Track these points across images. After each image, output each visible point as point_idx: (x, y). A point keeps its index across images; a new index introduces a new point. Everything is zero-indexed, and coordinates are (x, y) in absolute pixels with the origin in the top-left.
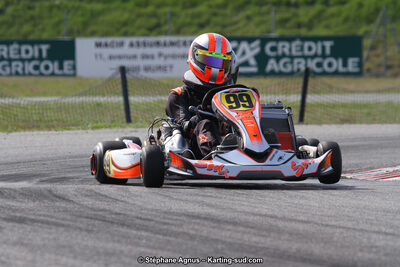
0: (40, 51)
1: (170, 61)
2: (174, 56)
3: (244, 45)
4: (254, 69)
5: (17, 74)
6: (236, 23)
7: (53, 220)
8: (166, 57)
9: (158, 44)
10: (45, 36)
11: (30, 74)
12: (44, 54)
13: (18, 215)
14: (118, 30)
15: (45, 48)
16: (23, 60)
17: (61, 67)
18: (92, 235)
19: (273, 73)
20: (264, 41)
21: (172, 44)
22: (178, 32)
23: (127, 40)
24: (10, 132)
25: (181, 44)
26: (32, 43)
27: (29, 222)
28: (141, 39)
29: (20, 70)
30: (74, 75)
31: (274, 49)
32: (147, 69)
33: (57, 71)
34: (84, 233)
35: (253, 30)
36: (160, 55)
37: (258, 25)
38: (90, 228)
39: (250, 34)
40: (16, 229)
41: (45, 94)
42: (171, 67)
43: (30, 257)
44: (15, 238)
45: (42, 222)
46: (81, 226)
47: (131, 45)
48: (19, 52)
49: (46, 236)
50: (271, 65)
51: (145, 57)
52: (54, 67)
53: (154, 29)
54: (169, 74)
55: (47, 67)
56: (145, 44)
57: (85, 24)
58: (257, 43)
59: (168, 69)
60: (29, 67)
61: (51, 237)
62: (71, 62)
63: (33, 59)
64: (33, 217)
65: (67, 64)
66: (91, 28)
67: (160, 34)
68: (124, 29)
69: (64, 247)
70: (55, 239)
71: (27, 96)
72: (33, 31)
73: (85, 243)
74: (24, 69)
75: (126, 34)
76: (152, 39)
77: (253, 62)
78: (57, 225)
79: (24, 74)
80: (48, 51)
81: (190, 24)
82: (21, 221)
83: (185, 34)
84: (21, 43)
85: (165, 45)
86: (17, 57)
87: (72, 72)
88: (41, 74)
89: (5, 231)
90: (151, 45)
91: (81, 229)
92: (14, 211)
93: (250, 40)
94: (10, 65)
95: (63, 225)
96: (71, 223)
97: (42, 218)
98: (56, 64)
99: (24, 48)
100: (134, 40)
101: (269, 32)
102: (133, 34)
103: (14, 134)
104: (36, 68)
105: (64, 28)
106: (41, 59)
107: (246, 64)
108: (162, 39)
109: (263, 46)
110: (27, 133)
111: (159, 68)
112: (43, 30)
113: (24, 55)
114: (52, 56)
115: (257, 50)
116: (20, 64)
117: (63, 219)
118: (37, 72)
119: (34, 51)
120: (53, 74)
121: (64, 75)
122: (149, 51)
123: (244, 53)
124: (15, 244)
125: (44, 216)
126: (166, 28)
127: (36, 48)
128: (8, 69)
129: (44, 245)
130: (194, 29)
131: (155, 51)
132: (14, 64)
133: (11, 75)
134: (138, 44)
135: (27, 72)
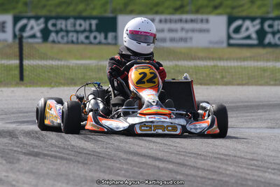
0: (91, 25)
1: (190, 34)
2: (193, 31)
3: (248, 23)
4: (255, 42)
5: (73, 42)
6: (242, 6)
7: (61, 155)
8: (187, 31)
9: (181, 21)
10: (95, 13)
11: (82, 43)
12: (94, 27)
13: (36, 150)
14: (151, 9)
15: (94, 22)
16: (77, 32)
17: (106, 38)
18: (86, 167)
19: (270, 45)
20: (263, 20)
21: (192, 21)
22: (197, 11)
23: (157, 18)
24: (53, 87)
25: (199, 21)
26: (85, 19)
27: (41, 156)
28: (168, 17)
29: (75, 39)
30: (116, 44)
31: (271, 26)
32: (172, 40)
33: (103, 41)
34: (80, 165)
35: (255, 11)
36: (182, 29)
37: (260, 7)
38: (86, 161)
39: (253, 15)
40: (30, 161)
41: (90, 58)
42: (191, 39)
43: (34, 182)
44: (27, 168)
45: (52, 156)
46: (80, 159)
47: (161, 21)
48: (75, 25)
49: (51, 167)
50: (269, 38)
51: (171, 30)
52: (101, 37)
53: (179, 9)
54: (188, 45)
55: (95, 38)
56: (171, 21)
57: (126, 5)
58: (258, 21)
59: (188, 40)
60: (82, 37)
61: (55, 167)
62: (113, 34)
63: (84, 31)
64: (46, 152)
65: (110, 35)
66: (130, 8)
67: (183, 13)
68: (156, 9)
69: (62, 175)
70: (57, 169)
71: (77, 59)
72: (85, 10)
73: (78, 172)
74: (77, 39)
75: (157, 13)
76: (176, 17)
77: (254, 36)
78: (62, 158)
79: (78, 43)
80: (97, 25)
81: (207, 6)
82: (36, 155)
83: (202, 13)
84: (76, 18)
85: (186, 21)
86: (73, 29)
87: (114, 42)
88: (91, 43)
89: (22, 162)
90: (176, 21)
91: (79, 162)
92: (33, 148)
93: (253, 19)
94: (67, 36)
95: (66, 159)
96: (73, 158)
97: (53, 153)
98: (103, 35)
99: (78, 22)
100: (163, 17)
101: (268, 13)
102: (162, 13)
103: (55, 89)
104: (87, 38)
105: (109, 7)
106: (91, 31)
107: (249, 37)
108: (184, 17)
109: (262, 23)
110: (66, 88)
111: (182, 40)
112: (94, 9)
113: (78, 28)
114: (99, 29)
115: (258, 27)
116: (75, 35)
117: (68, 154)
118: (87, 41)
119: (85, 25)
120: (100, 43)
121: (109, 44)
122: (173, 26)
123: (247, 29)
124: (26, 172)
125: (55, 151)
126: (187, 8)
127: (88, 22)
128: (65, 39)
129: (47, 174)
130: (209, 9)
131: (178, 26)
132: (70, 34)
133: (68, 43)
134: (166, 21)
135: (80, 40)
